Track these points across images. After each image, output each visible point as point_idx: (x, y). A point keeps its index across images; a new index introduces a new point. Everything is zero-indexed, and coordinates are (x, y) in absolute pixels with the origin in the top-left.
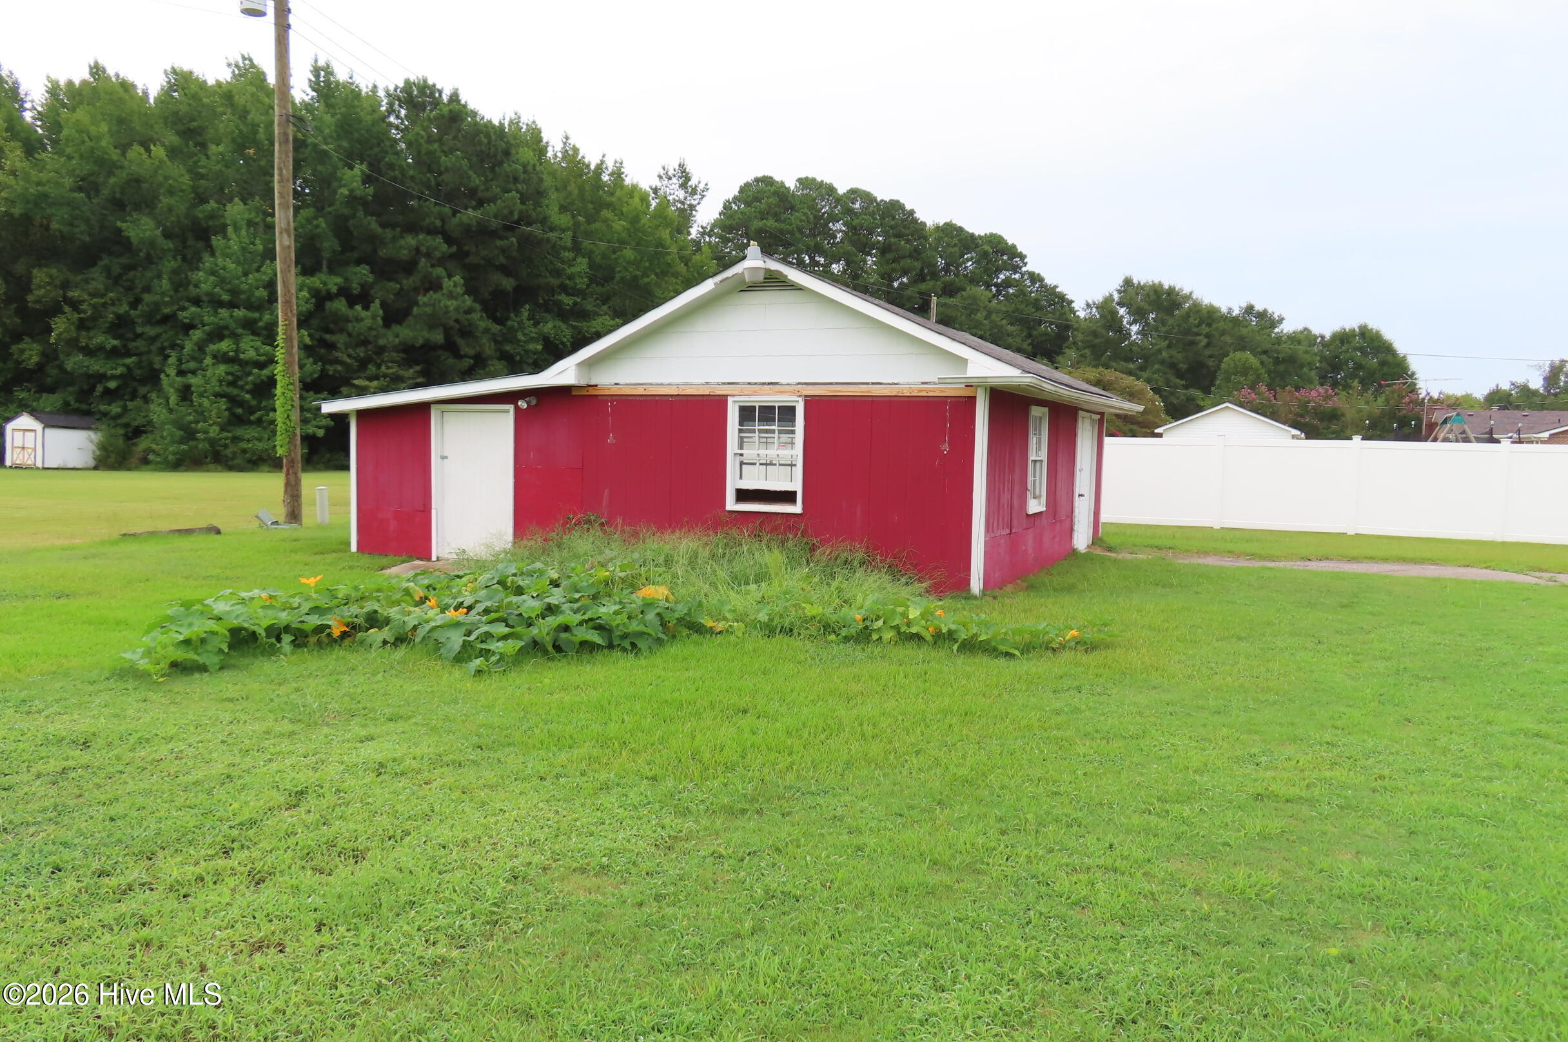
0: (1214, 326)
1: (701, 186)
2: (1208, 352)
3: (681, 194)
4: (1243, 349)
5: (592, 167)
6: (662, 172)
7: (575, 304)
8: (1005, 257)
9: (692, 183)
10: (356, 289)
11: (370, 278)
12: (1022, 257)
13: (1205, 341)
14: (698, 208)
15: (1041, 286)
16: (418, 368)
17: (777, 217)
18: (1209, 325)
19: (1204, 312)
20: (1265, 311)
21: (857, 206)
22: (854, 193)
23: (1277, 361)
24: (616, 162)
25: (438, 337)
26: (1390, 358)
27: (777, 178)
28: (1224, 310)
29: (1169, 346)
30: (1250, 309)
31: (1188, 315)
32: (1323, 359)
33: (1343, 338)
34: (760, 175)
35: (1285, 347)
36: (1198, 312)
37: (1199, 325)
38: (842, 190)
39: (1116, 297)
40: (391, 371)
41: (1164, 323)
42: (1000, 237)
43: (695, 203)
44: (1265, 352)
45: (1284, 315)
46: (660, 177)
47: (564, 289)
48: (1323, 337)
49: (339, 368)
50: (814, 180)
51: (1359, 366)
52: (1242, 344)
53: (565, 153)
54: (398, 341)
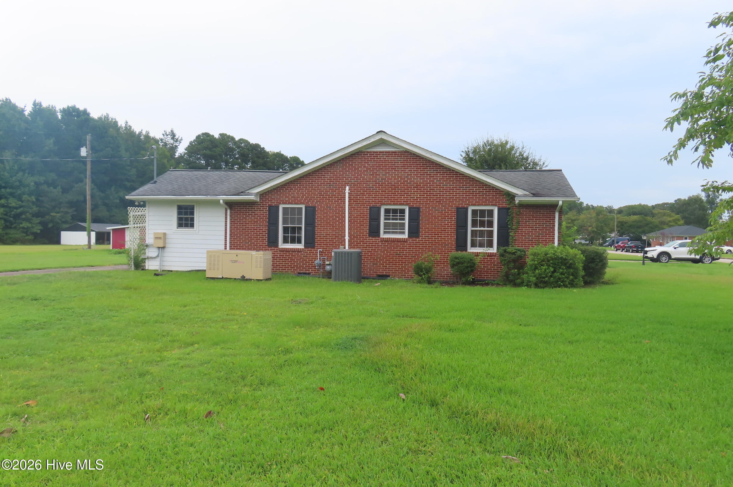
1: (180, 138)
3: (172, 141)
5: (137, 133)
6: (164, 133)
9: (177, 137)
10: (50, 181)
11: (56, 177)
14: (178, 147)
16: (74, 209)
17: (210, 149)
21: (243, 145)
22: (241, 140)
24: (147, 131)
25: (81, 198)
27: (211, 134)
34: (204, 132)
38: (237, 139)
40: (64, 210)
43: (177, 145)
46: (163, 135)
49: (45, 209)
50: (226, 134)
53: (126, 127)
54: (67, 200)
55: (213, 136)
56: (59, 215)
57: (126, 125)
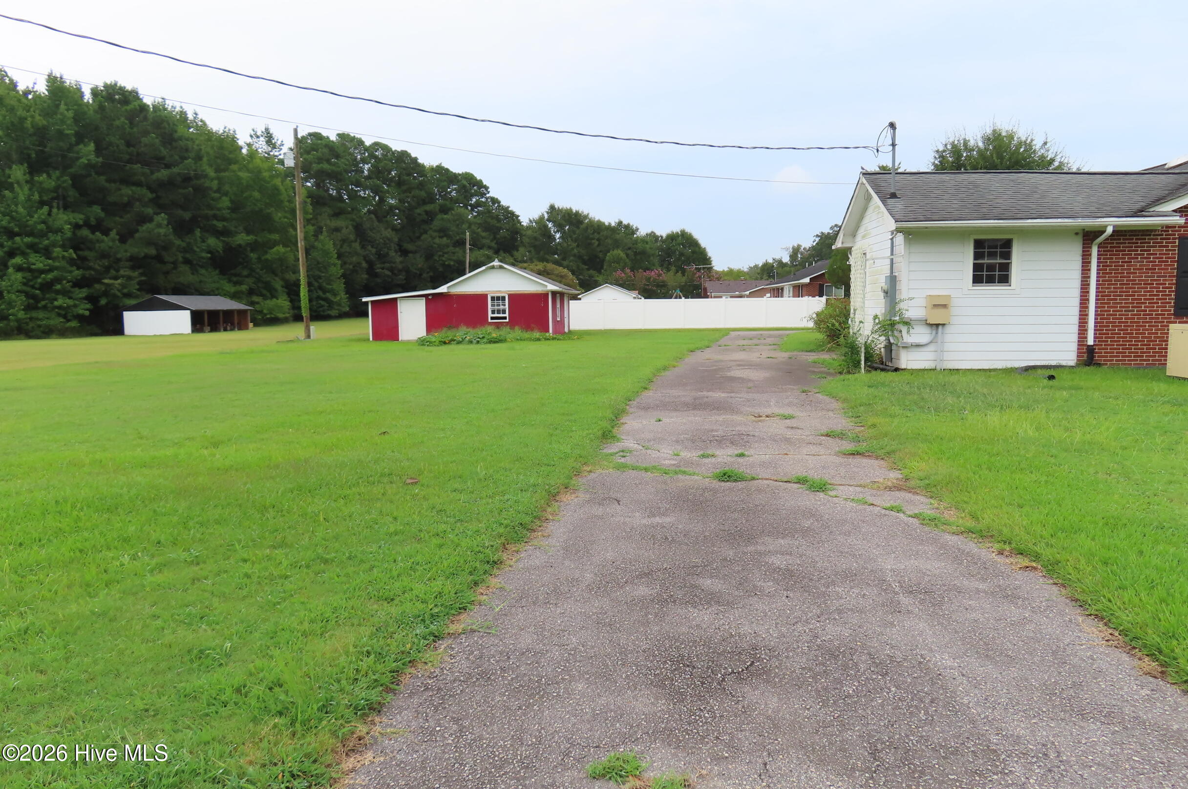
0: (601, 234)
1: (279, 142)
2: (599, 249)
3: (266, 148)
4: (618, 247)
6: (252, 133)
7: (224, 226)
8: (475, 188)
9: (275, 140)
10: (93, 221)
11: (102, 215)
12: (486, 188)
13: (597, 243)
15: (499, 206)
16: (141, 271)
17: (328, 161)
18: (599, 233)
19: (596, 226)
20: (629, 224)
21: (379, 153)
22: (377, 145)
23: (636, 254)
25: (152, 251)
26: (697, 249)
27: (324, 134)
28: (607, 224)
29: (578, 246)
30: (620, 223)
31: (587, 228)
32: (662, 250)
33: (672, 237)
34: (311, 131)
35: (640, 246)
36: (592, 226)
37: (593, 233)
38: (368, 143)
39: (546, 216)
40: (125, 273)
41: (574, 232)
42: (472, 175)
43: (278, 153)
44: (629, 249)
45: (639, 227)
46: (251, 136)
47: (215, 217)
48: (662, 237)
49: (93, 273)
50: (348, 135)
51: (682, 254)
52: (617, 244)
54: (129, 254)
55: (328, 138)
56: (119, 281)
57: (195, 118)
